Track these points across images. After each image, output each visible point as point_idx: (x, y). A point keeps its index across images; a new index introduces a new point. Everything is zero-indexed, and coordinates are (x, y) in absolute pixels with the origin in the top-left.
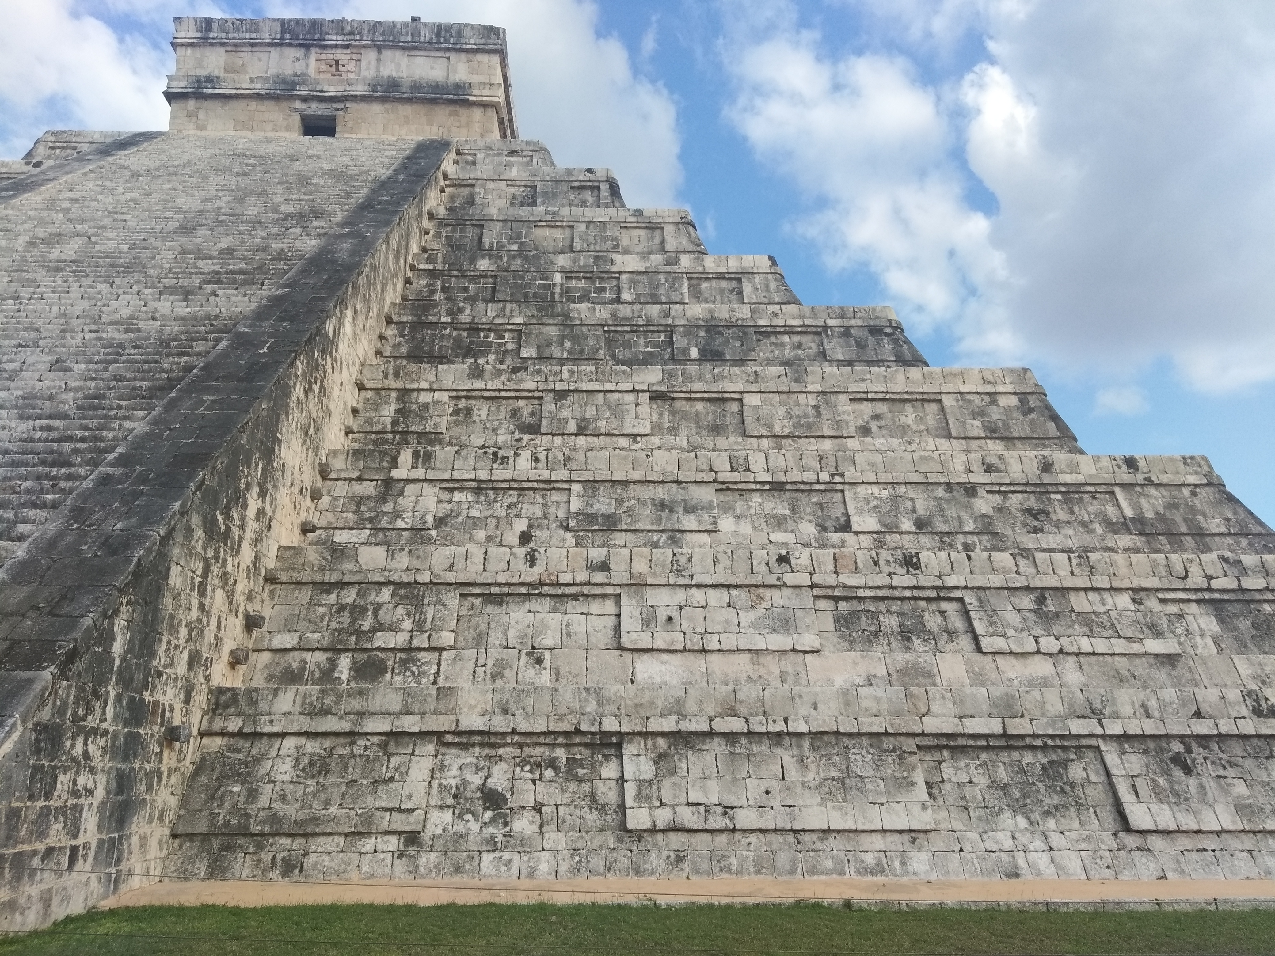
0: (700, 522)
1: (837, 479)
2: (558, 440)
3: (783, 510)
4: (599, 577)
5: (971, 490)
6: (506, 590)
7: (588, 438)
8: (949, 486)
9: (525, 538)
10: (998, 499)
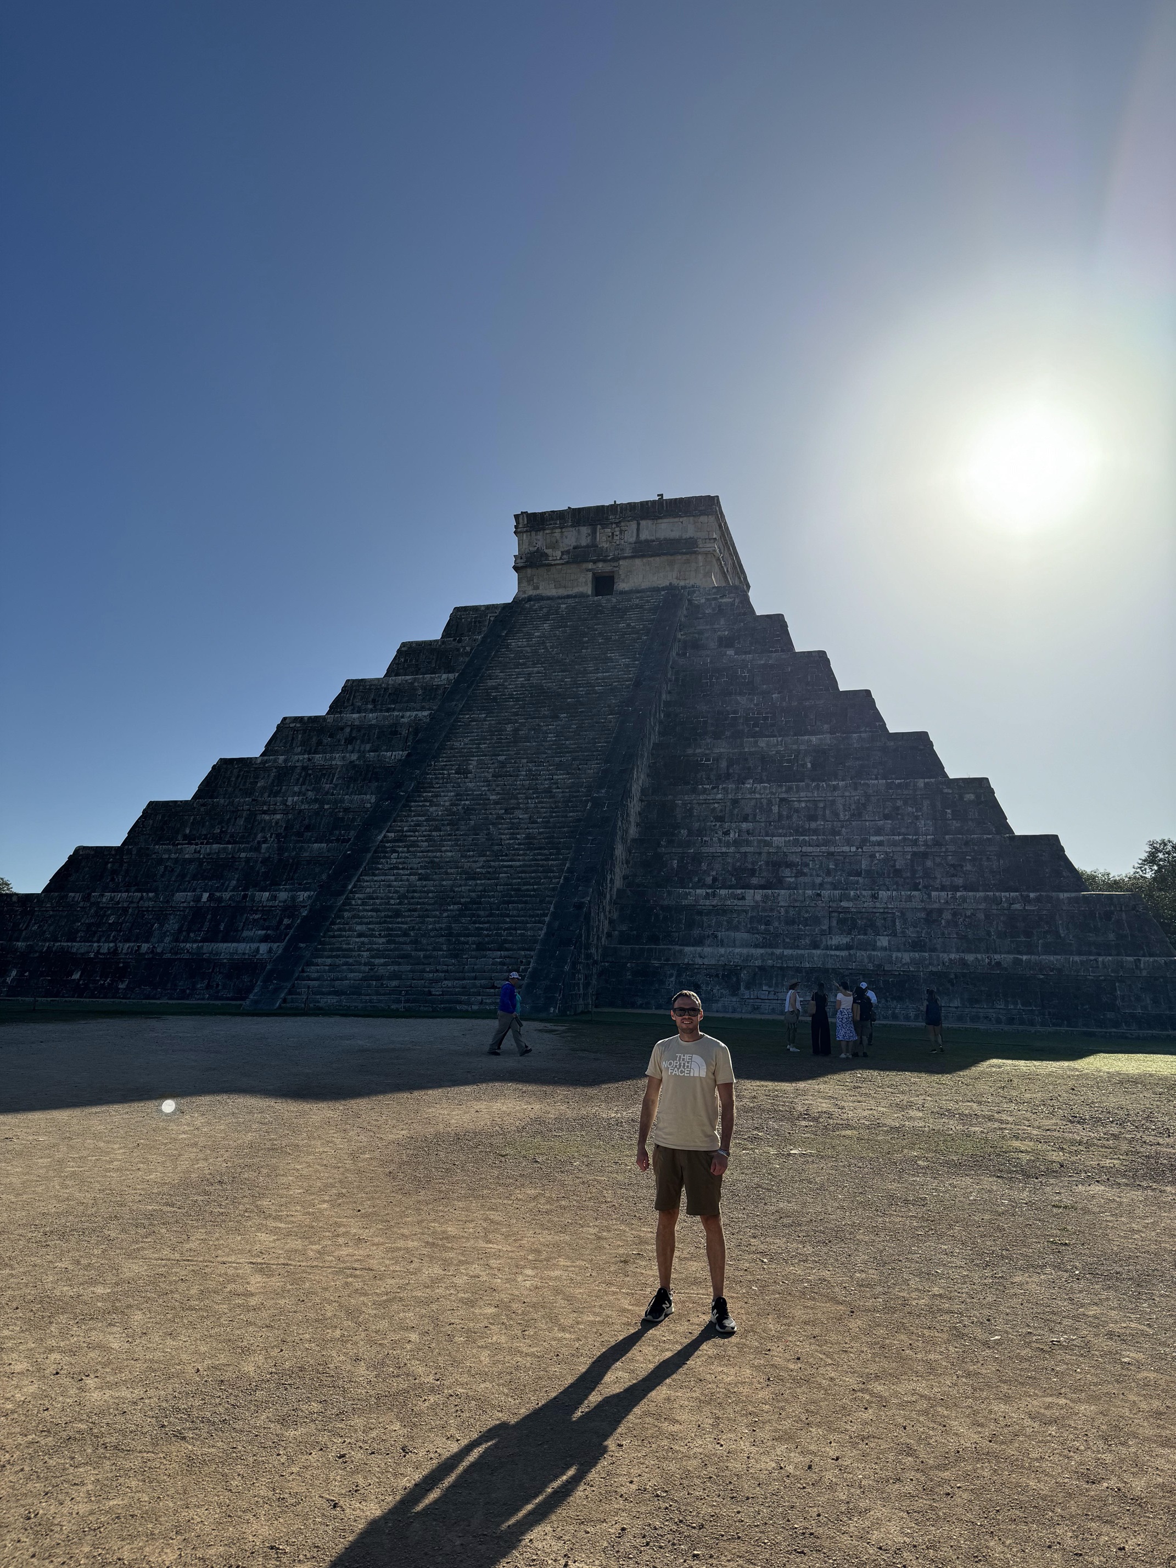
0: (792, 872)
1: (860, 850)
2: (734, 825)
3: (832, 866)
4: (740, 903)
5: (925, 855)
6: (704, 908)
7: (748, 824)
8: (914, 854)
9: (715, 880)
10: (938, 860)
